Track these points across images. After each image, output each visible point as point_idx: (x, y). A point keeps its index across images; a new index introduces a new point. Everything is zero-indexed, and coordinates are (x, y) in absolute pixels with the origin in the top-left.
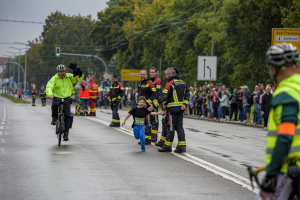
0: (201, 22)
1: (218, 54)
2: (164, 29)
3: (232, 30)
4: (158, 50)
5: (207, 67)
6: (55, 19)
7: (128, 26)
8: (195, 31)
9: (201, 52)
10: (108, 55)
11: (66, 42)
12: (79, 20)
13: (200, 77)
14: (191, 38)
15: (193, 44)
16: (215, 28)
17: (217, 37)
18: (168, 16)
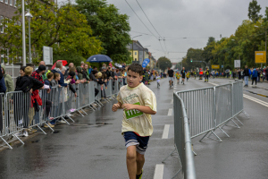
0: (235, 49)
1: (241, 59)
2: (224, 52)
3: (245, 52)
4: (223, 59)
5: (237, 63)
6: (191, 50)
7: (213, 51)
8: (234, 52)
9: (236, 59)
10: (207, 61)
11: (193, 57)
12: (198, 50)
13: (235, 66)
14: (233, 54)
15: (233, 56)
16: (239, 51)
17: (240, 54)
18: (225, 48)
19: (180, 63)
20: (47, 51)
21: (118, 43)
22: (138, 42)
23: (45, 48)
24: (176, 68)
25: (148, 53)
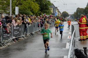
19: (73, 15)
20: (17, 9)
21: (46, 5)
22: (53, 4)
23: (16, 7)
24: (71, 17)
25: (57, 9)
